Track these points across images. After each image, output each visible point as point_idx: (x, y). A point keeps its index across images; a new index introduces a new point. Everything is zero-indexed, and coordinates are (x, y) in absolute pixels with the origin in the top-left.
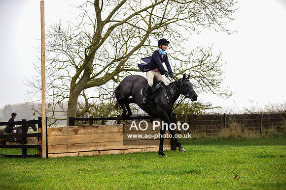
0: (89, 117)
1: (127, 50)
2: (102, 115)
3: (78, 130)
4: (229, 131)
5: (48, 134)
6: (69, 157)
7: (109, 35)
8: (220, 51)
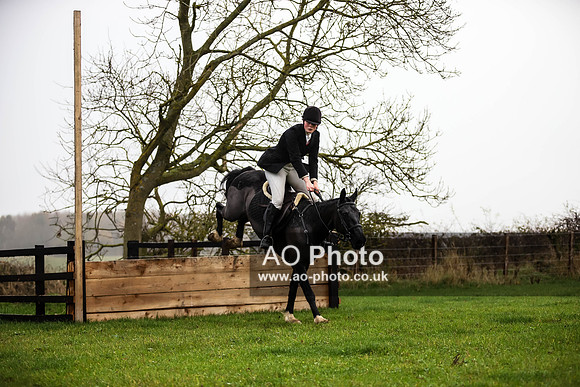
0: (166, 241)
1: (242, 108)
2: (193, 238)
3: (145, 267)
4: (442, 269)
5: (87, 274)
6: (128, 320)
7: (207, 78)
8: (426, 111)
